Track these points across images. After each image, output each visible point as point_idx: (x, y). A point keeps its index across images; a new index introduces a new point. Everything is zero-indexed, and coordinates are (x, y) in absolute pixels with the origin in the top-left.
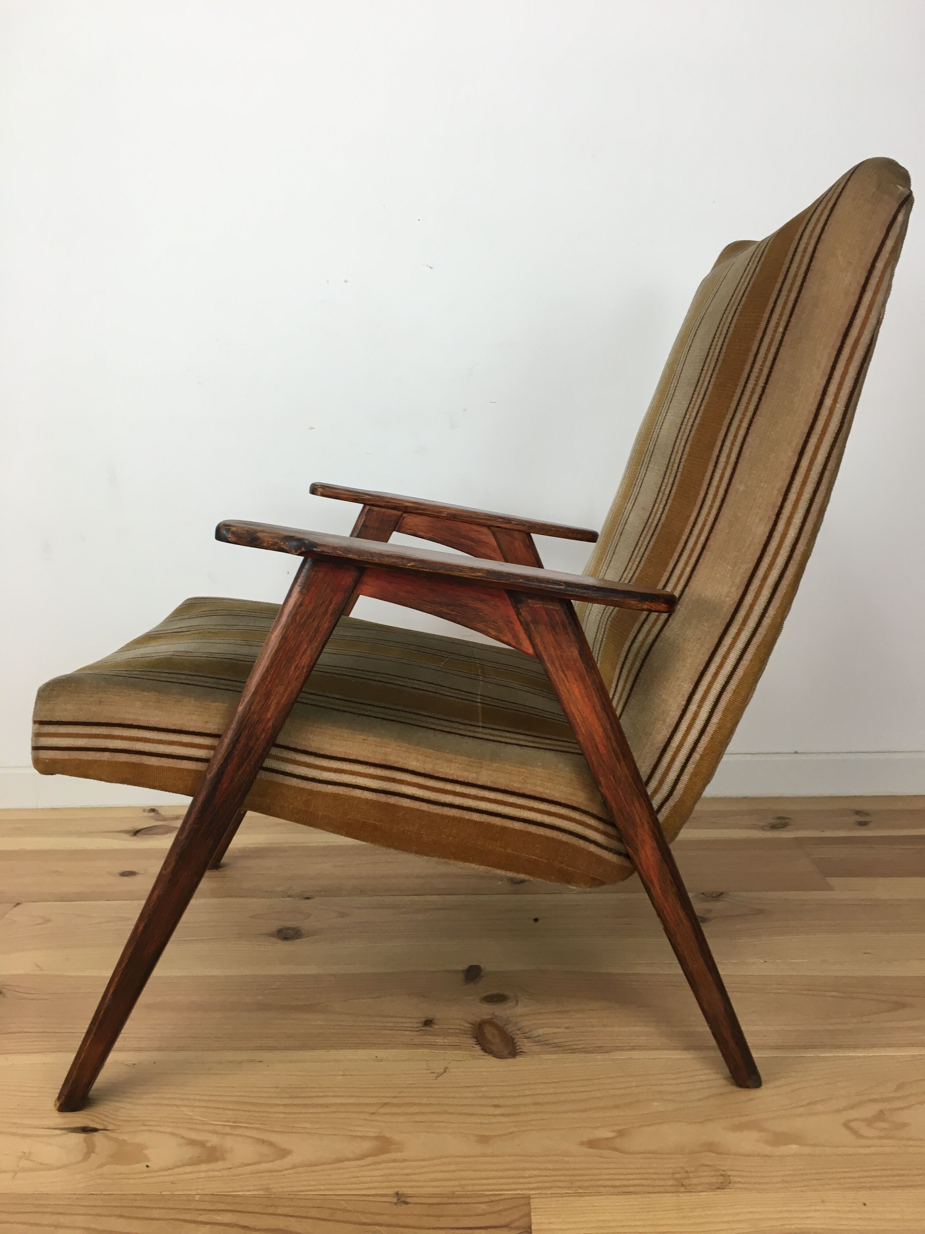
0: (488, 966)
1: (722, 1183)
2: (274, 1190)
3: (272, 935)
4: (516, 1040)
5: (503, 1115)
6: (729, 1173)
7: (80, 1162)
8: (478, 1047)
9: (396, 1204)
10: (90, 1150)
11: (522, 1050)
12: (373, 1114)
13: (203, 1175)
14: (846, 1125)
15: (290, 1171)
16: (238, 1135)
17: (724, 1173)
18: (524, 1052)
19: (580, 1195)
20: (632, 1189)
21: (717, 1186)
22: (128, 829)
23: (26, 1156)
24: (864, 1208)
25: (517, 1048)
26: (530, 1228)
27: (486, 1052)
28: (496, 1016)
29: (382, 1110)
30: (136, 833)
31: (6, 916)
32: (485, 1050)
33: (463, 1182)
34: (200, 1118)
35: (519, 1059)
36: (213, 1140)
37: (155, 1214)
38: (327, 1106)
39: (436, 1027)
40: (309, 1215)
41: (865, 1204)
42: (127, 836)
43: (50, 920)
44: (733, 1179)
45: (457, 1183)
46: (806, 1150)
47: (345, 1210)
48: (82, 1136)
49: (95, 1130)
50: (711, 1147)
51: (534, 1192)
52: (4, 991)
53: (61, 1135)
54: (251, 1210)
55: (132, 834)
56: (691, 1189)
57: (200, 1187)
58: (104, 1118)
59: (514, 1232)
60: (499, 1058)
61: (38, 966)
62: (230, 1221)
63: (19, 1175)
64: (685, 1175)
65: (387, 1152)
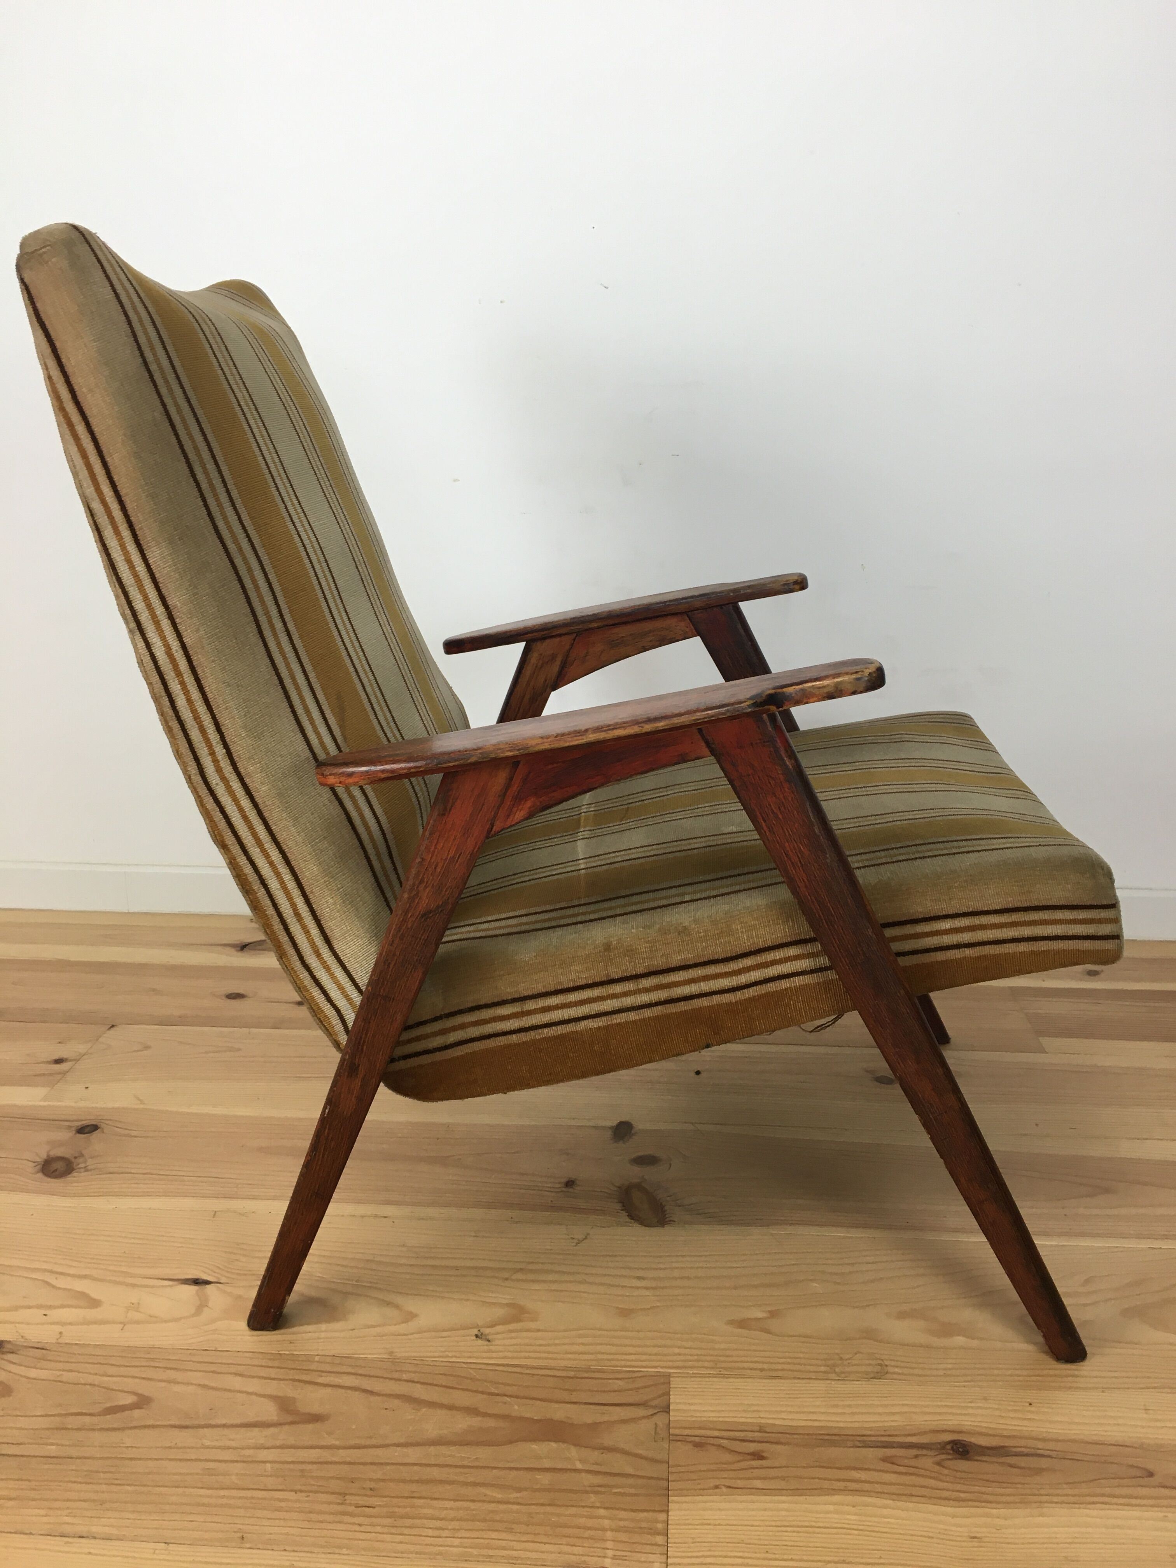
0: (640, 1123)
1: (877, 1372)
2: (399, 1355)
4: (666, 1208)
5: (647, 1288)
6: (887, 1363)
7: (193, 1315)
8: (624, 1213)
10: (202, 1305)
11: (671, 1219)
12: (507, 1279)
13: (323, 1335)
15: (417, 1336)
16: (360, 1295)
17: (880, 1362)
18: (674, 1221)
19: (725, 1376)
20: (780, 1374)
21: (872, 1376)
22: (236, 942)
23: (135, 1307)
24: (1029, 1408)
25: (667, 1216)
26: (668, 1407)
27: (632, 1219)
28: (646, 1180)
29: (516, 1276)
30: (243, 947)
31: (100, 1040)
32: (631, 1216)
33: (600, 1356)
34: (319, 1274)
35: (667, 1228)
36: (335, 1299)
37: (274, 1373)
38: (456, 1268)
39: (578, 1188)
40: (436, 1382)
41: (1030, 1405)
42: (233, 951)
44: (891, 1370)
45: (593, 1357)
46: (975, 1343)
47: (473, 1379)
48: (194, 1288)
49: (207, 1283)
50: (870, 1334)
51: (675, 1371)
52: (102, 1125)
53: (171, 1286)
54: (372, 1373)
55: (239, 949)
56: (843, 1377)
57: (321, 1348)
58: (217, 1271)
59: (651, 1412)
60: (646, 1226)
61: (139, 1099)
62: (352, 1384)
63: (128, 1327)
64: (839, 1362)
65: (520, 1320)
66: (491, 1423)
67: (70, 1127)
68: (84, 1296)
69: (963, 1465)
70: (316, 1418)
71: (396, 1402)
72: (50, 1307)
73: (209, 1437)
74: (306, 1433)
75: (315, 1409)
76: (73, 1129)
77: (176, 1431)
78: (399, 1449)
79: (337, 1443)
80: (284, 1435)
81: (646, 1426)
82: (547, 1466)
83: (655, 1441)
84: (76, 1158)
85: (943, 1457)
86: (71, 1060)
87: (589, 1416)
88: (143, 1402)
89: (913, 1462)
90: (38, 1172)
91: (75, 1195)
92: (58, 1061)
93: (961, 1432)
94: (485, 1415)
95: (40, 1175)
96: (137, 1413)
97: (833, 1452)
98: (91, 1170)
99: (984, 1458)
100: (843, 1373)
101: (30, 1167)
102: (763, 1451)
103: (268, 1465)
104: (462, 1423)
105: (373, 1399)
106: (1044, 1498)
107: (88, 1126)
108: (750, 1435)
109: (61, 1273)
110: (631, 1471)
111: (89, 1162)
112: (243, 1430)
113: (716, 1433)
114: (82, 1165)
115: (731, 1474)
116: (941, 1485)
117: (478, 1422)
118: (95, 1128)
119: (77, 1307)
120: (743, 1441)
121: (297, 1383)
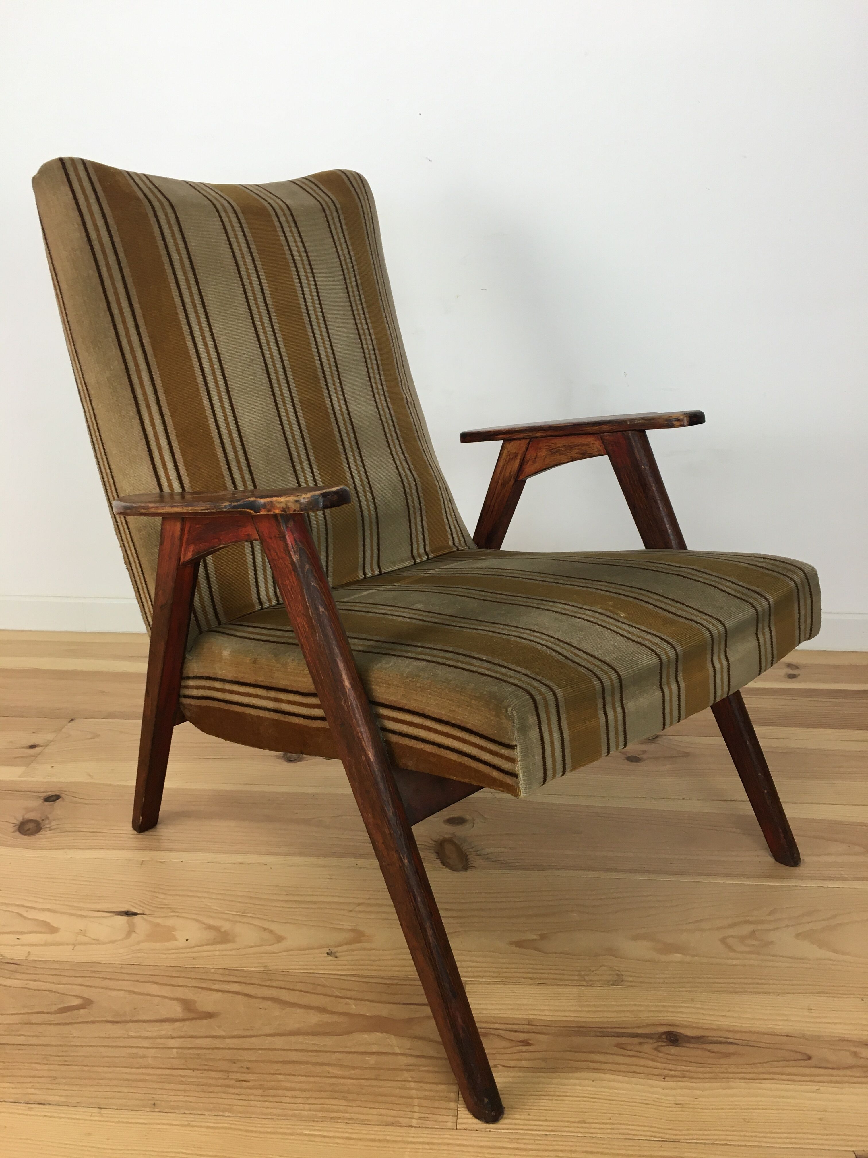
1: (615, 980)
2: (270, 968)
4: (469, 857)
5: (452, 917)
6: (623, 973)
7: (122, 939)
8: (438, 861)
10: (131, 930)
11: (473, 865)
12: (351, 911)
13: (217, 953)
14: (723, 941)
15: (285, 953)
16: (244, 923)
17: (619, 973)
18: (475, 867)
19: (505, 984)
20: (545, 981)
21: (611, 983)
23: (83, 933)
24: (726, 1008)
25: (469, 863)
27: (444, 865)
28: (455, 836)
29: (357, 909)
31: (63, 730)
32: (444, 863)
34: (216, 908)
35: (469, 873)
36: (226, 926)
37: (180, 982)
38: (315, 904)
40: (297, 988)
43: (97, 736)
44: (625, 978)
46: (688, 958)
47: (323, 986)
48: (124, 919)
49: (135, 914)
50: (612, 952)
51: (470, 980)
52: (62, 795)
53: (110, 917)
54: (253, 982)
56: (591, 984)
57: (215, 963)
58: (142, 905)
60: (455, 871)
61: (90, 775)
62: (237, 990)
63: (77, 947)
64: (588, 973)
65: (359, 942)
66: (335, 1018)
67: (40, 797)
68: (46, 924)
69: (673, 1050)
70: (210, 1015)
71: (269, 1003)
72: (22, 933)
73: (133, 1030)
74: (202, 1026)
75: (210, 1009)
76: (42, 798)
77: (109, 1025)
78: (268, 1038)
79: (224, 1033)
80: (187, 1028)
82: (374, 1050)
84: (43, 820)
85: (660, 1044)
86: (41, 746)
87: (406, 1013)
88: (87, 1003)
89: (638, 1048)
90: (15, 831)
91: (42, 849)
92: (32, 747)
93: (673, 1025)
94: (332, 1013)
95: (18, 833)
96: (82, 1011)
98: (54, 829)
99: (688, 1045)
100: (591, 980)
101: (11, 828)
102: (530, 1040)
103: (175, 1050)
104: (314, 1018)
105: (250, 1000)
106: (731, 1075)
107: (52, 796)
108: (521, 1027)
109: (29, 907)
110: (434, 1054)
111: (53, 823)
112: (158, 1024)
113: (497, 1026)
114: (48, 826)
115: (506, 1057)
116: (658, 1065)
117: (326, 1018)
118: (57, 797)
119: (41, 933)
120: (516, 1031)
121: (197, 989)
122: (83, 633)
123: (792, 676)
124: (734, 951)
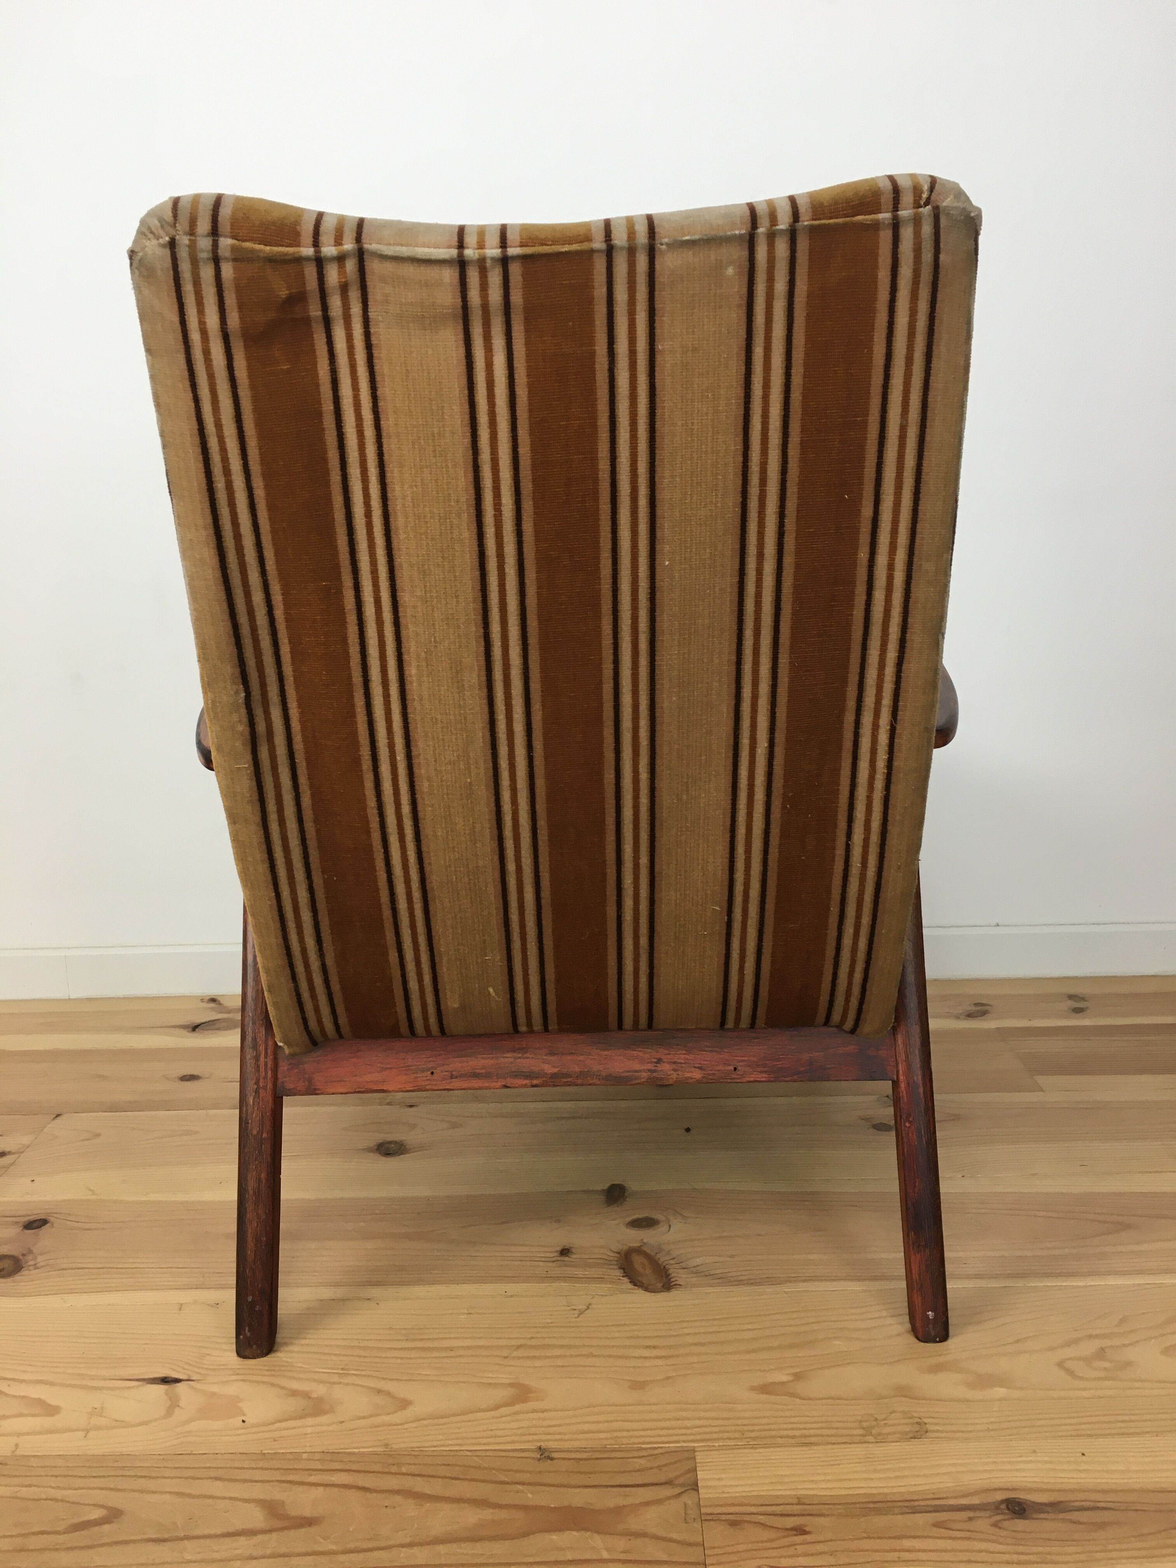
0: (633, 1185)
1: (917, 1432)
2: (395, 1447)
3: (369, 1150)
4: (670, 1271)
5: (659, 1358)
6: (925, 1420)
7: (164, 1417)
8: (626, 1280)
9: (539, 1460)
10: (173, 1404)
11: (678, 1283)
12: (506, 1357)
13: (309, 1430)
14: (1060, 1365)
15: (414, 1425)
16: (347, 1384)
17: (918, 1420)
18: (680, 1285)
19: (753, 1447)
20: (813, 1440)
21: (911, 1435)
22: (186, 1023)
23: (99, 1411)
24: (1083, 1459)
25: (672, 1280)
26: (696, 1484)
27: (635, 1285)
28: (645, 1244)
29: (515, 1354)
30: (195, 1028)
31: (45, 1130)
32: (634, 1283)
33: (616, 1434)
34: (300, 1365)
35: (674, 1293)
36: (320, 1390)
37: (257, 1475)
38: (451, 1349)
39: (574, 1256)
40: (439, 1474)
41: (1083, 1454)
42: (184, 1032)
43: (98, 1135)
44: (930, 1427)
45: (609, 1435)
46: (1016, 1393)
47: (478, 1468)
48: (162, 1388)
49: (177, 1381)
50: (904, 1391)
51: (699, 1445)
52: (52, 1219)
53: (137, 1387)
54: (368, 1469)
55: (190, 1029)
56: (881, 1439)
57: (308, 1445)
58: (187, 1367)
59: (678, 1490)
60: (650, 1292)
61: (90, 1190)
62: (346, 1482)
63: (92, 1434)
64: (874, 1423)
65: (525, 1401)
66: (503, 1514)
67: (17, 1223)
68: (40, 1402)
69: (1021, 1524)
70: (309, 1522)
71: (398, 1499)
72: (3, 1417)
73: (190, 1550)
74: (298, 1539)
75: (307, 1512)
76: (20, 1225)
77: (151, 1546)
78: (404, 1550)
79: (334, 1547)
80: (273, 1542)
81: (675, 1506)
82: (570, 1558)
83: (686, 1523)
85: (999, 1517)
86: (13, 1153)
87: (611, 1500)
88: (113, 1515)
89: (968, 1526)
91: (25, 1295)
93: (1014, 1489)
94: (498, 1506)
96: (106, 1527)
97: (880, 1521)
98: (42, 1267)
99: (1042, 1516)
100: (880, 1434)
102: (806, 1526)
104: (471, 1517)
105: (368, 1495)
106: (1114, 1554)
107: (36, 1220)
108: (788, 1509)
109: (13, 1380)
110: (665, 1557)
111: (39, 1259)
112: (227, 1540)
113: (751, 1509)
114: (32, 1263)
115: (774, 1553)
116: (1001, 1548)
117: (487, 1514)
118: (43, 1222)
119: (33, 1416)
120: (782, 1515)
121: (284, 1485)
122: (66, 1000)
123: (1078, 1011)
124: (1081, 1378)
